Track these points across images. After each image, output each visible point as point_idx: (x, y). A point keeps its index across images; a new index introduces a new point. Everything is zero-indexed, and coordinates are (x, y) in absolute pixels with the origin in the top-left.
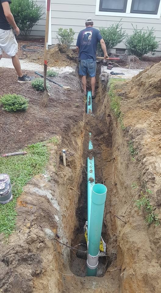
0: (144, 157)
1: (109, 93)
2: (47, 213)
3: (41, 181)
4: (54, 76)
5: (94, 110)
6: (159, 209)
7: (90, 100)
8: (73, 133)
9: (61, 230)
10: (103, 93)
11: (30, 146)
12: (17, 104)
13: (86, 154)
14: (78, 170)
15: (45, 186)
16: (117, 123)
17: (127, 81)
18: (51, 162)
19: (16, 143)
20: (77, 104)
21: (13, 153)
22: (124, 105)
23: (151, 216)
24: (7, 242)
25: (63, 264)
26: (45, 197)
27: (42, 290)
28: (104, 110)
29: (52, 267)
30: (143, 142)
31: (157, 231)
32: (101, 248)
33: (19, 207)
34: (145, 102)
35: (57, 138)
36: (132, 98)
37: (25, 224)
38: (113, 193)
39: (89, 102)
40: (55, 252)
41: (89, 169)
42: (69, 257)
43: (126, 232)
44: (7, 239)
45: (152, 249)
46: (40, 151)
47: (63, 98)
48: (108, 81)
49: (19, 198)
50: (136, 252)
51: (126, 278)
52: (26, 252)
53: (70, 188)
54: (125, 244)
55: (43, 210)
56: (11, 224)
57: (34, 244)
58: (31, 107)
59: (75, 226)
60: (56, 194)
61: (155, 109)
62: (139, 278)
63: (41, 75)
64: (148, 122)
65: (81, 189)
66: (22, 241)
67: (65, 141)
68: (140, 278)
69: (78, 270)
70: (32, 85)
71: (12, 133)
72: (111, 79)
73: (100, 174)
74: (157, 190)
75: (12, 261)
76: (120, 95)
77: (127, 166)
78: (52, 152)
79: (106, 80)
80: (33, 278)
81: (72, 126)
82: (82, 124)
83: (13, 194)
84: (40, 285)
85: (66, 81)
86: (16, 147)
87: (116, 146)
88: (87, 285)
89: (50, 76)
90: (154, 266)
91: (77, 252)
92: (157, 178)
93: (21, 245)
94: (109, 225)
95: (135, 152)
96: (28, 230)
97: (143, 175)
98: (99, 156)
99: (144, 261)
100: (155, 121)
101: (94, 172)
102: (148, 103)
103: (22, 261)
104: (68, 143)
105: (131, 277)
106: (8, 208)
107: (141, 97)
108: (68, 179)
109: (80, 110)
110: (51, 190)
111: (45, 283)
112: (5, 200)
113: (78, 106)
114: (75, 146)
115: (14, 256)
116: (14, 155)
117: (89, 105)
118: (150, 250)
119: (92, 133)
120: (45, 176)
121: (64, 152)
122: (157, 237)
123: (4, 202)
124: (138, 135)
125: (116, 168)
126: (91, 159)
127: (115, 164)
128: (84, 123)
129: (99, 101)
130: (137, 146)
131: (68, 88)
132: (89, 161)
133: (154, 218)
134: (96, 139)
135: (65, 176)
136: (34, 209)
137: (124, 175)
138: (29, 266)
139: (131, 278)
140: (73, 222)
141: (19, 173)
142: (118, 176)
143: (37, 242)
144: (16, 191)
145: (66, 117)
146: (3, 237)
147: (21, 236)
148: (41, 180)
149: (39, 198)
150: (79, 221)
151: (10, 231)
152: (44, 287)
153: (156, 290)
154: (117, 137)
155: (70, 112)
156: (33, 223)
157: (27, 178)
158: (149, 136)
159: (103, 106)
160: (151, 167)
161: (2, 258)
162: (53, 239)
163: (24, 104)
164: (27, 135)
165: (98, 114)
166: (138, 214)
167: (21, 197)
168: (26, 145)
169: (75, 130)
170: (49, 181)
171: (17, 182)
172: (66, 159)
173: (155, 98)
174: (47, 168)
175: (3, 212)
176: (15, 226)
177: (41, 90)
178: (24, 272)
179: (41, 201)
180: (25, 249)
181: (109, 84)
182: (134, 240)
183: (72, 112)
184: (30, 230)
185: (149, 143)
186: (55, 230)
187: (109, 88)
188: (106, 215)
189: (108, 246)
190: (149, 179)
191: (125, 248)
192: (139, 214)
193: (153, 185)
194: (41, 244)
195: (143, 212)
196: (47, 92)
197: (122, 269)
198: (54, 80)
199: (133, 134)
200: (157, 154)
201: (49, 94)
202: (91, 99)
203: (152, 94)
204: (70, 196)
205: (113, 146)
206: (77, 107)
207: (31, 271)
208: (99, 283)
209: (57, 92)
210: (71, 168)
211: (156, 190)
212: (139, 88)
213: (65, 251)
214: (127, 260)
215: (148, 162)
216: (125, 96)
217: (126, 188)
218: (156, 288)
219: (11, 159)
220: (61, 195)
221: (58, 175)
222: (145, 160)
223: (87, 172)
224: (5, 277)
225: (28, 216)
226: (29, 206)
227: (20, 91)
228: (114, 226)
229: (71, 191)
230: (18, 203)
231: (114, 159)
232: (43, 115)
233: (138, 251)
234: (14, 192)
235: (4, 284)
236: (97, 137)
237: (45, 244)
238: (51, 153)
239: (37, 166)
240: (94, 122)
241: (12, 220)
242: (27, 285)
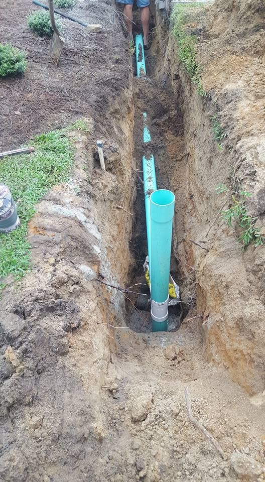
0: (238, 141)
1: (173, 32)
2: (80, 242)
3: (65, 194)
4: (70, 6)
5: (150, 71)
6: (262, 219)
7: (141, 52)
8: (114, 113)
9: (106, 269)
10: (165, 35)
11: (38, 137)
12: (6, 62)
13: (140, 152)
14: (127, 177)
15: (72, 202)
16: (191, 88)
17: (207, 7)
18: (78, 162)
19: (14, 134)
20: (116, 57)
21: (10, 152)
22: (202, 51)
23: (249, 232)
24: (20, 287)
25: (115, 317)
26: (75, 219)
27: (82, 349)
28: (167, 68)
29: (95, 318)
30: (236, 115)
31: (257, 254)
32: (172, 293)
33: (33, 235)
34: (240, 42)
35: (86, 122)
36: (217, 36)
37: (45, 260)
38: (187, 211)
39: (140, 56)
40: (98, 299)
41: (146, 176)
42: (124, 309)
43: (208, 262)
44: (20, 283)
45: (250, 282)
46: (56, 145)
47: (90, 46)
48: (171, 9)
49: (32, 223)
50: (225, 289)
51: (212, 328)
52: (52, 298)
53: (116, 206)
54: (208, 280)
55: (72, 238)
56: (23, 261)
57: (65, 288)
58: (31, 67)
59: (130, 266)
60: (92, 215)
61: (257, 52)
62: (230, 325)
63: (45, 6)
64: (245, 77)
65: (135, 211)
66: (44, 284)
67: (101, 126)
68: (232, 324)
69: (139, 326)
70: (30, 26)
71: (4, 117)
72: (177, 4)
73: (166, 183)
74: (258, 190)
75: (30, 312)
76: (193, 33)
77: (210, 162)
78: (79, 146)
79: (167, 8)
80: (66, 333)
81: (110, 99)
82: (128, 94)
83: (20, 217)
84: (80, 344)
85: (93, 15)
86: (15, 141)
87: (191, 130)
88: (153, 343)
89: (63, 7)
90: (253, 305)
91: (136, 302)
92: (260, 172)
93: (42, 290)
94: (183, 259)
95: (223, 135)
96: (52, 269)
97: (237, 171)
98: (161, 152)
99: (238, 300)
100: (257, 74)
101: (154, 180)
102: (245, 44)
103: (47, 311)
104: (107, 130)
105: (218, 324)
106: (14, 238)
107: (233, 31)
108: (112, 192)
109: (122, 67)
110: (83, 208)
111: (86, 340)
112: (7, 227)
113: (119, 59)
114: (119, 136)
115: (32, 304)
116: (13, 154)
117: (140, 60)
118: (247, 284)
119: (147, 113)
120: (71, 187)
121: (100, 145)
122: (258, 262)
123: (6, 230)
124: (228, 103)
125: (192, 170)
126: (148, 159)
127: (190, 163)
128: (131, 93)
129: (158, 51)
130: (227, 123)
131: (97, 28)
132: (145, 161)
133: (253, 235)
134: (155, 124)
135: (106, 186)
136: (58, 237)
137: (205, 178)
138: (59, 317)
139: (218, 326)
140: (126, 259)
141: (25, 184)
142: (194, 183)
143: (68, 284)
144: (24, 211)
145: (98, 81)
146: (13, 281)
147: (42, 277)
148: (64, 192)
149: (64, 220)
150: (136, 258)
151: (23, 270)
152: (86, 346)
153: (255, 337)
154: (192, 115)
155: (105, 73)
156: (59, 258)
157: (40, 191)
158: (248, 102)
159: (165, 61)
160: (249, 155)
161: (14, 308)
162: (93, 280)
163: (18, 61)
164: (30, 120)
165: (157, 78)
166: (227, 234)
167: (35, 220)
168: (32, 138)
169: (117, 107)
170: (79, 194)
171: (25, 198)
172: (105, 158)
173: (257, 33)
174: (73, 174)
175: (7, 245)
176: (30, 264)
177: (47, 35)
178: (51, 326)
179: (68, 225)
180: (50, 294)
181: (173, 15)
182: (221, 272)
183: (108, 72)
184: (56, 268)
185: (247, 115)
186: (96, 267)
187: (174, 24)
188: (177, 246)
189: (182, 289)
190: (246, 175)
191: (207, 286)
192: (230, 234)
193: (252, 184)
194: (75, 286)
195: (236, 229)
196: (59, 35)
197: (204, 317)
198: (71, 13)
199: (219, 102)
200: (261, 131)
201: (63, 39)
202: (143, 50)
203: (252, 25)
204: (117, 219)
205: (185, 134)
206: (117, 61)
207: (62, 324)
208: (171, 339)
209: (78, 36)
210: (114, 174)
211: (256, 191)
212: (229, 16)
213: (117, 298)
214: (211, 302)
215: (246, 146)
216: (203, 34)
217: (208, 198)
218: (256, 334)
219: (9, 161)
220: (102, 217)
221: (93, 186)
222: (240, 144)
223: (143, 180)
224: (22, 334)
225: (50, 248)
226: (50, 233)
227: (8, 39)
228: (190, 259)
229: (117, 211)
230: (31, 231)
231: (188, 154)
232: (56, 82)
233: (227, 287)
234: (21, 213)
235: (21, 343)
236: (157, 120)
237: (82, 286)
238: (77, 147)
239: (55, 171)
240: (150, 92)
241: (24, 255)
242: (59, 344)
